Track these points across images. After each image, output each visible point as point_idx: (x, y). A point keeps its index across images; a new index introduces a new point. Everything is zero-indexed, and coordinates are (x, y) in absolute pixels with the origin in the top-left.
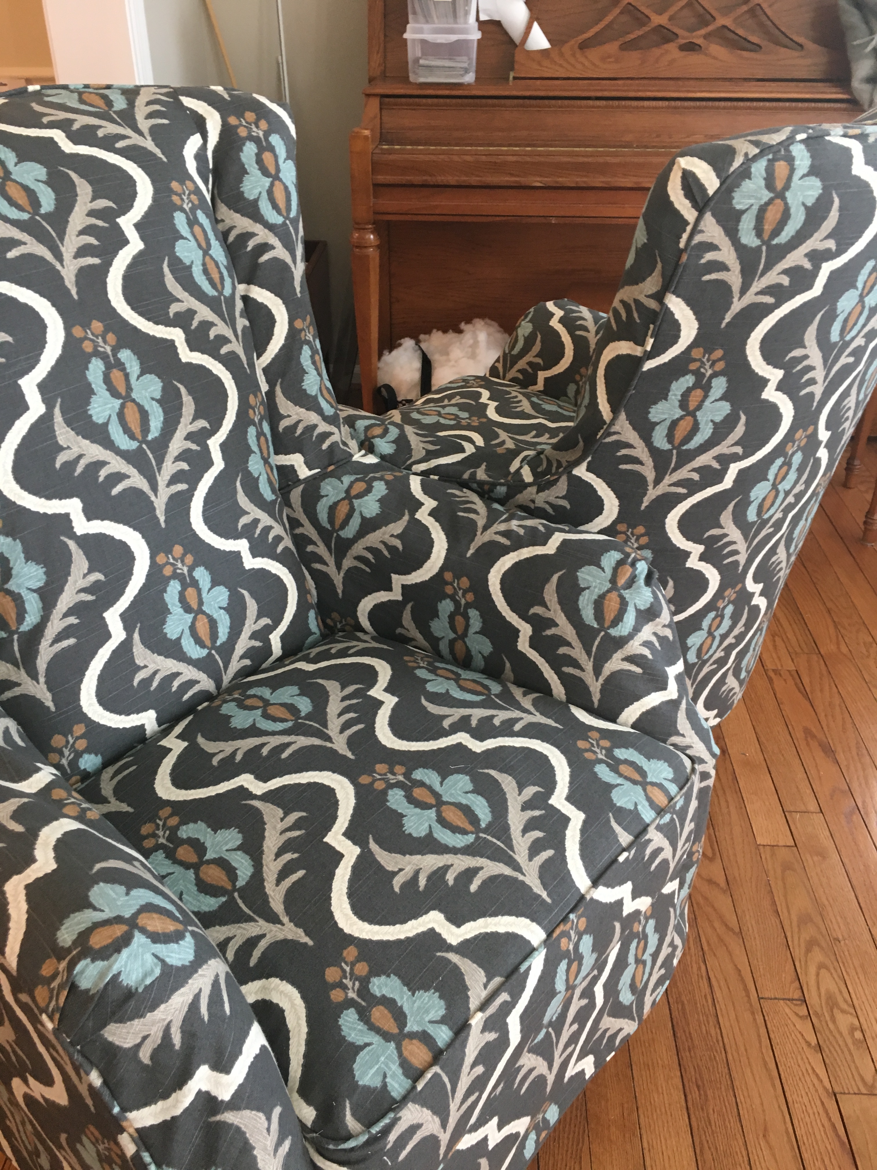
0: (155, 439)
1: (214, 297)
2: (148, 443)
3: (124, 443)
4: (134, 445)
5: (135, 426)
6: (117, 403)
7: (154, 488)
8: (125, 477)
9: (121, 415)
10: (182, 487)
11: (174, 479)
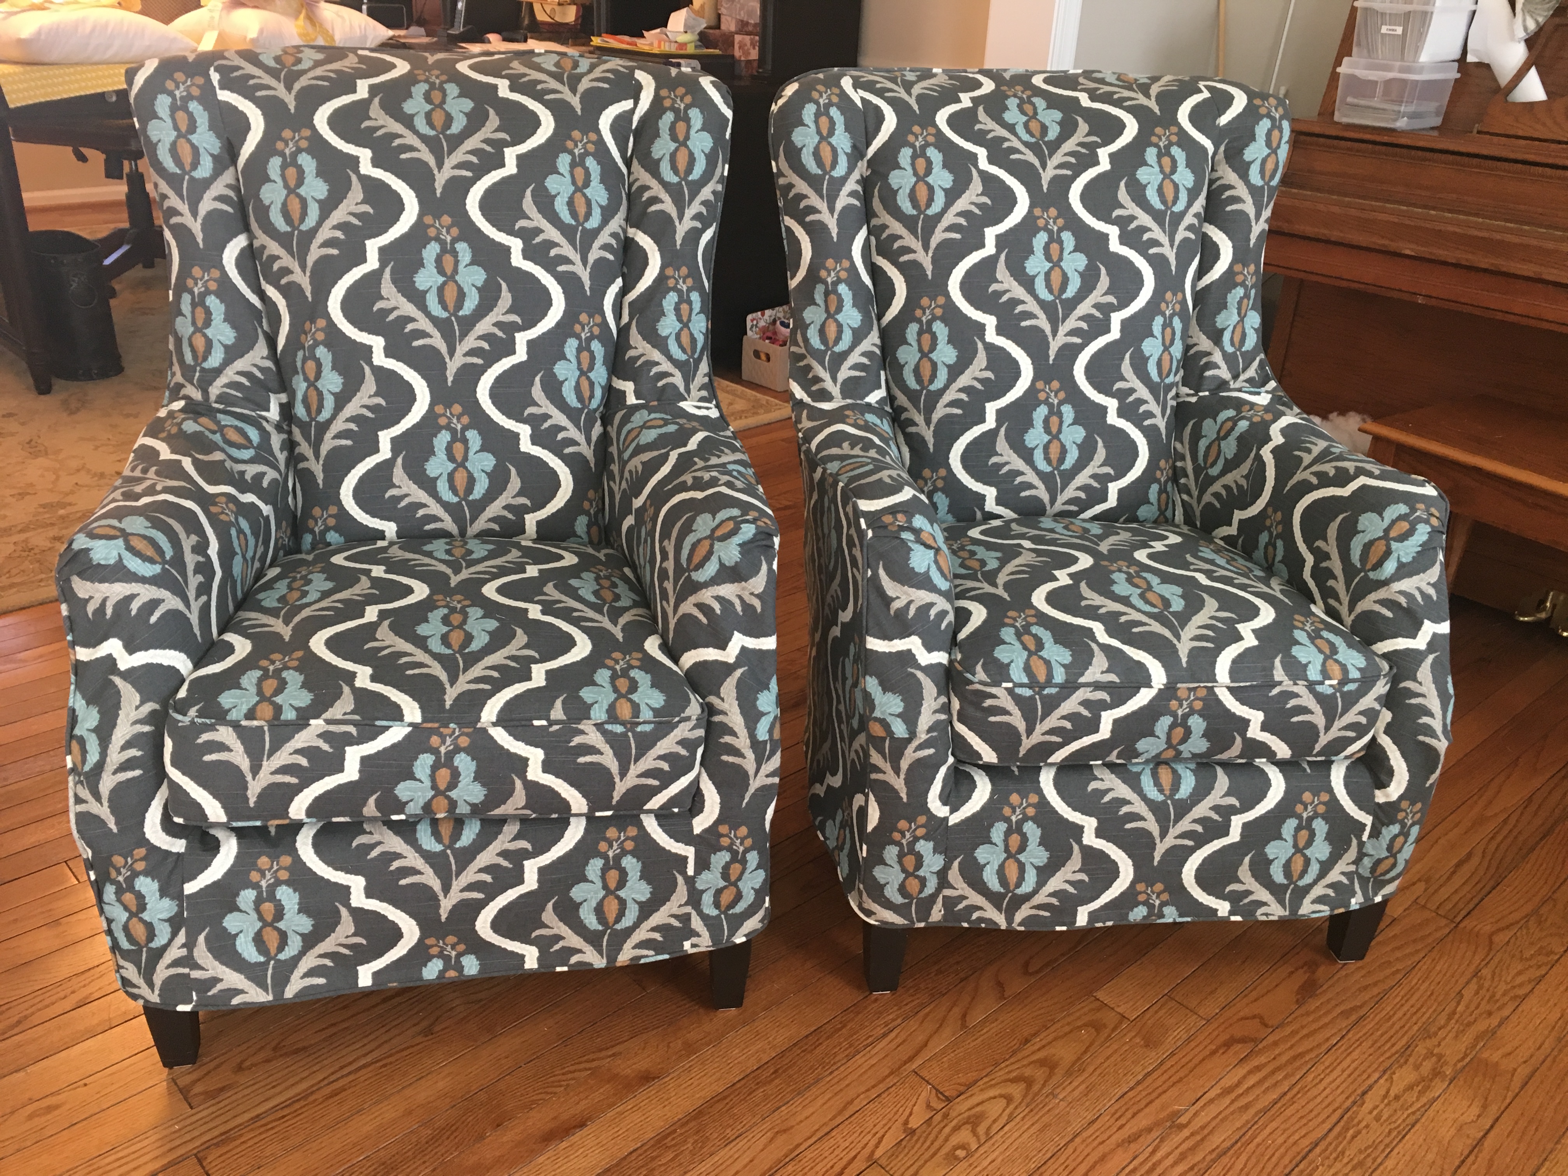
0: (1068, 299)
1: (1159, 211)
2: (1062, 301)
3: (1044, 294)
4: (1050, 298)
5: (1056, 285)
6: (1048, 265)
7: (1055, 332)
8: (1035, 317)
9: (1048, 275)
10: (1078, 340)
11: (1072, 333)
